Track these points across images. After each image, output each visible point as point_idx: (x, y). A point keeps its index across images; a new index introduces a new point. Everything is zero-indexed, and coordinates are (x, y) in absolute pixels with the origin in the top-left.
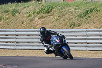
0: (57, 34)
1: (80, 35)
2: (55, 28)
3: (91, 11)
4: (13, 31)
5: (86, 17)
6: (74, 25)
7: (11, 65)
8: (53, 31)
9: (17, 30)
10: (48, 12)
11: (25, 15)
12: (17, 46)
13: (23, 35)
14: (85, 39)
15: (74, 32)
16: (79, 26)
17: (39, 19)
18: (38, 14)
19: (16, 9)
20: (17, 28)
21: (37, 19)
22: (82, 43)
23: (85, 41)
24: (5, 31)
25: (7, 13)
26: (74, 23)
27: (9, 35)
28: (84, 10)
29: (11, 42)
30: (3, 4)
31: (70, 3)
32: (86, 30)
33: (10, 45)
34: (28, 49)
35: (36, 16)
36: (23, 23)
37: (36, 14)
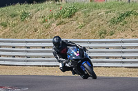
0: (75, 45)
1: (114, 47)
2: (80, 38)
3: (127, 15)
4: (22, 42)
5: (122, 23)
6: (105, 33)
7: (20, 87)
8: (70, 42)
9: (28, 40)
10: (70, 17)
11: (39, 20)
12: (28, 61)
13: (36, 47)
14: (120, 52)
15: (106, 42)
16: (111, 35)
17: (58, 25)
18: (56, 18)
19: (26, 12)
20: (28, 38)
21: (55, 25)
22: (116, 58)
23: (120, 55)
24: (12, 42)
25: (15, 18)
26: (105, 31)
27: (17, 47)
28: (119, 13)
29: (19, 56)
30: (9, 5)
31: (99, 3)
32: (121, 40)
33: (19, 61)
34: (43, 66)
35: (53, 22)
36: (36, 30)
37: (53, 19)
